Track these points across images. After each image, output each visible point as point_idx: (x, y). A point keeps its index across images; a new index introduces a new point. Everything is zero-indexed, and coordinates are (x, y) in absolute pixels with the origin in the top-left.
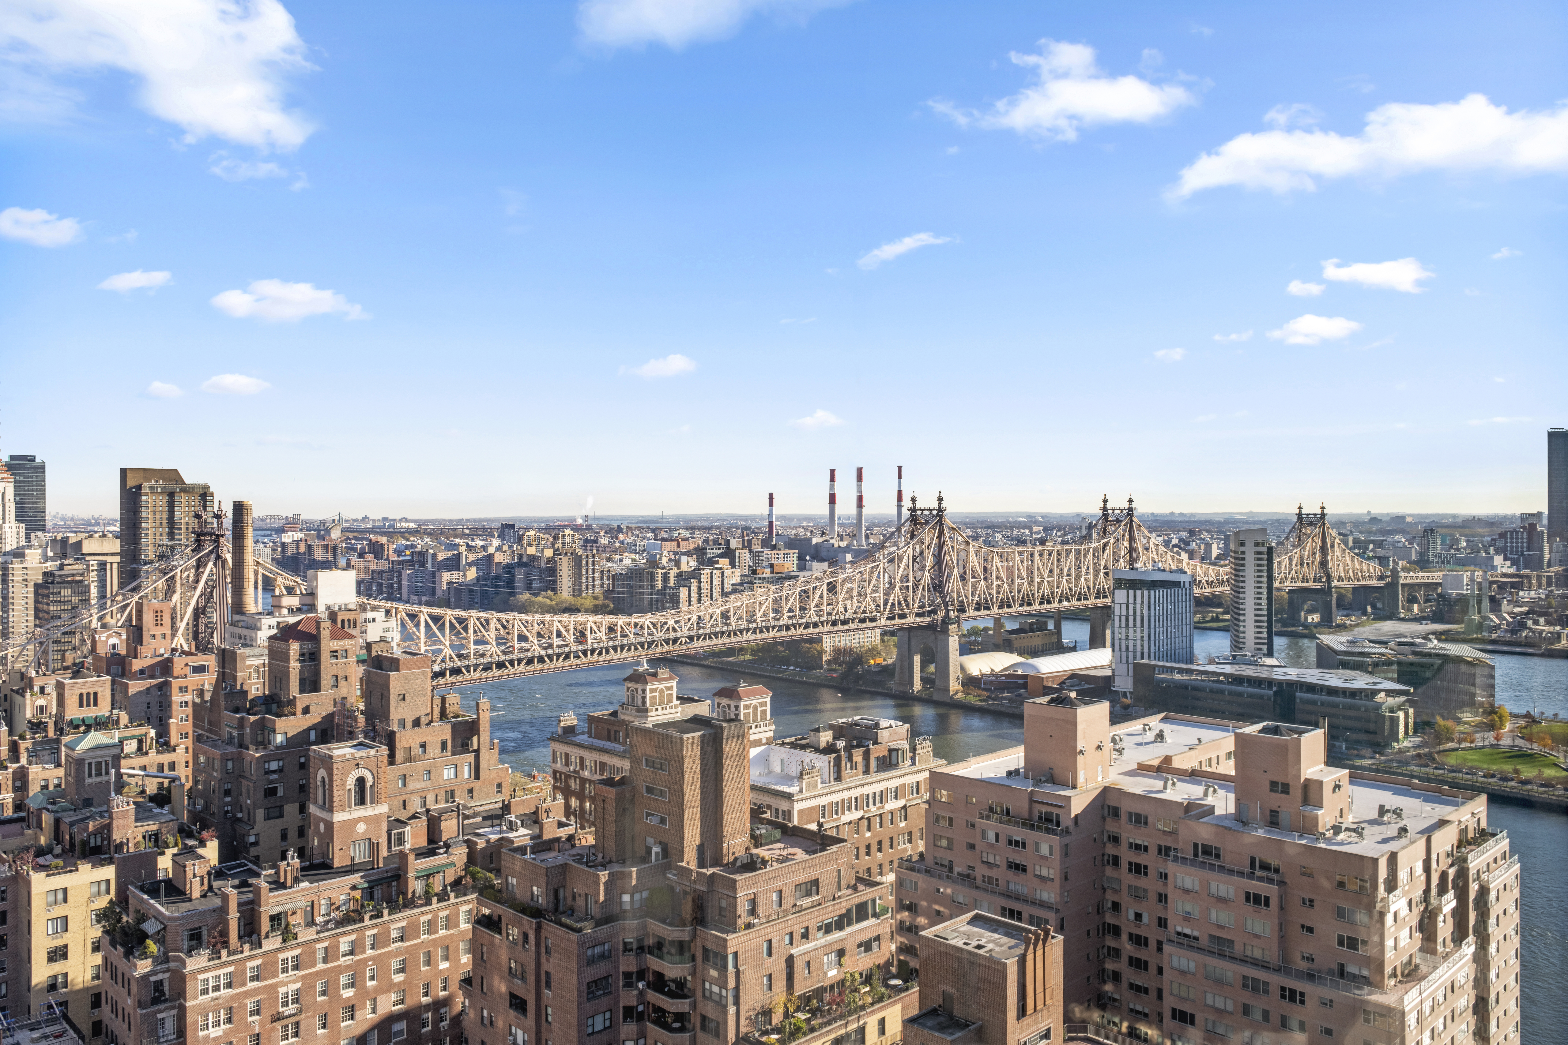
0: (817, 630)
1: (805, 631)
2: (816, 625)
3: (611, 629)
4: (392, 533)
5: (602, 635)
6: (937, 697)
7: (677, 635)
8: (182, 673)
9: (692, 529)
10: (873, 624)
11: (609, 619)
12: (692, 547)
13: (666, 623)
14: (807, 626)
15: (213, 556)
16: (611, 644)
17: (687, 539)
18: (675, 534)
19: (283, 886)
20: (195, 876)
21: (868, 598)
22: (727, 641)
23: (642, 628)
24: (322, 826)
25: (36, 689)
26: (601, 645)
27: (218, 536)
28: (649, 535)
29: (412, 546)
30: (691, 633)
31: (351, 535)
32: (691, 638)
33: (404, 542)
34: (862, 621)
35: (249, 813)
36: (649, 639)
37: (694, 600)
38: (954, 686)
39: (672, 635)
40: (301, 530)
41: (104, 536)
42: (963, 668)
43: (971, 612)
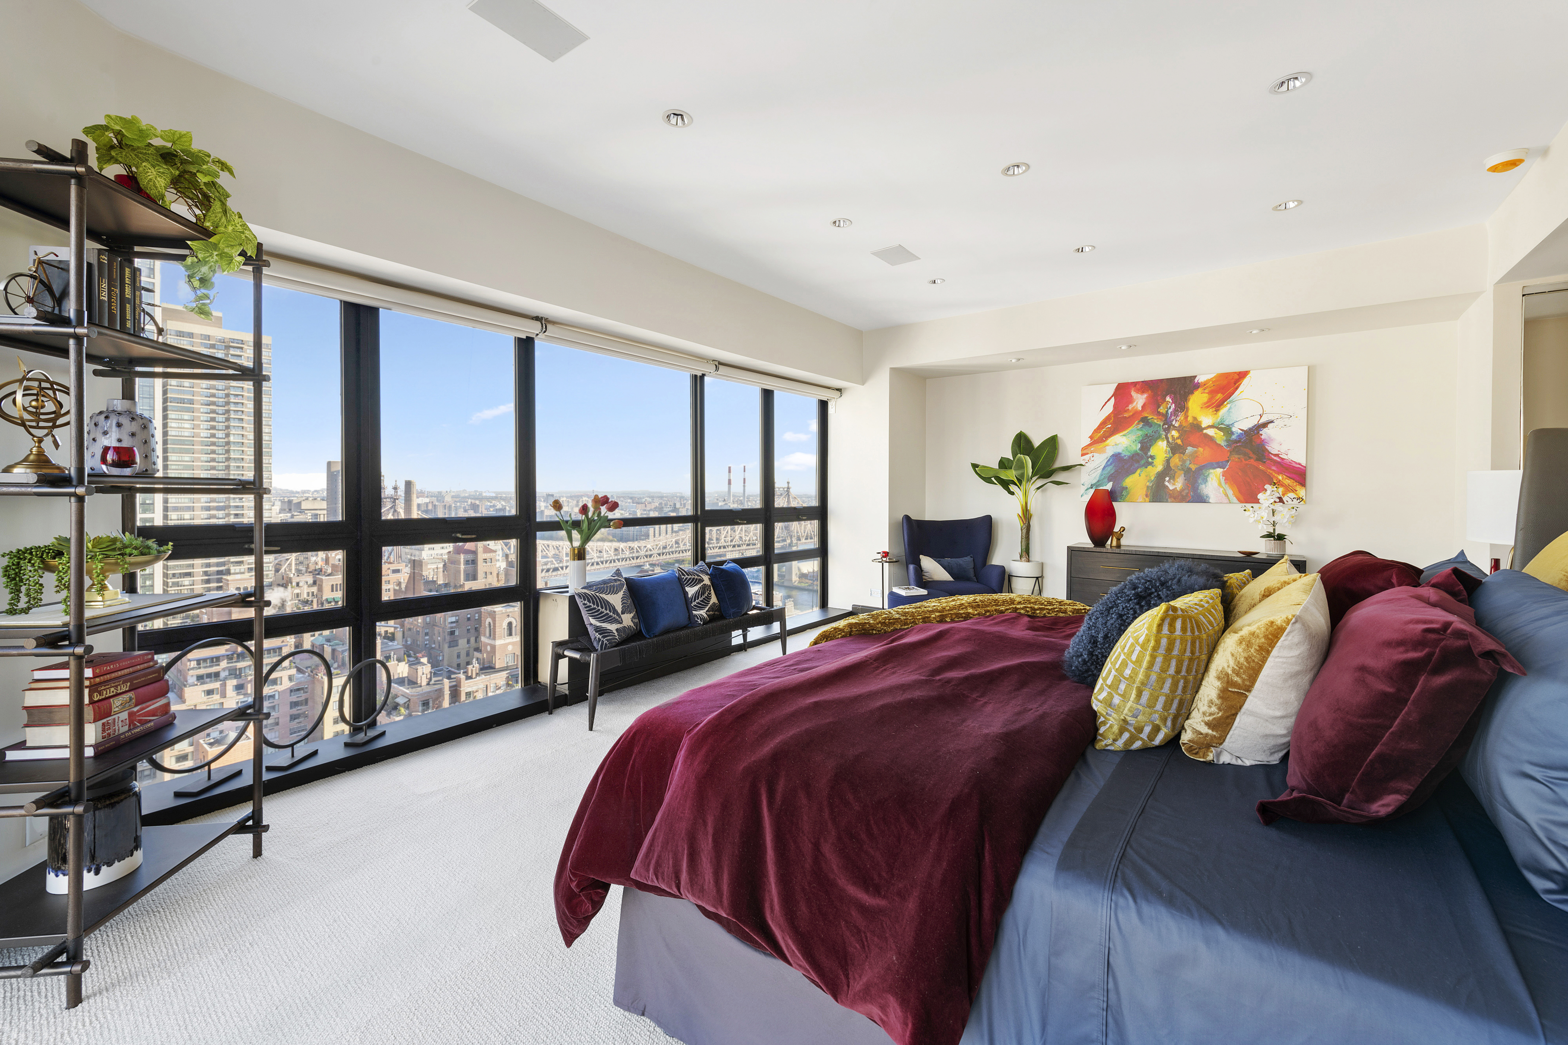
0: (725, 550)
1: (719, 550)
2: (724, 547)
3: (616, 550)
4: (481, 498)
5: (612, 553)
6: (786, 584)
7: (651, 553)
8: (386, 573)
9: (652, 497)
10: (754, 547)
11: (616, 544)
12: (653, 507)
13: (645, 547)
14: (720, 548)
15: (393, 510)
16: (616, 557)
17: (650, 503)
18: (644, 500)
19: (470, 678)
20: (423, 674)
21: (751, 534)
22: (678, 555)
23: (633, 549)
24: (489, 648)
25: (294, 584)
26: (611, 558)
27: (395, 499)
28: (629, 501)
29: (494, 506)
30: (659, 552)
31: (457, 500)
32: (659, 555)
33: (489, 504)
34: (748, 545)
35: (439, 645)
36: (637, 555)
37: (657, 535)
38: (795, 578)
39: (649, 553)
40: (427, 497)
41: (315, 499)
42: (799, 569)
43: (803, 540)
